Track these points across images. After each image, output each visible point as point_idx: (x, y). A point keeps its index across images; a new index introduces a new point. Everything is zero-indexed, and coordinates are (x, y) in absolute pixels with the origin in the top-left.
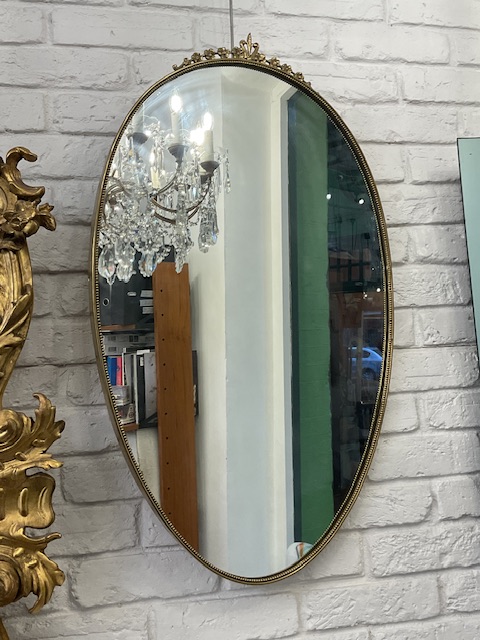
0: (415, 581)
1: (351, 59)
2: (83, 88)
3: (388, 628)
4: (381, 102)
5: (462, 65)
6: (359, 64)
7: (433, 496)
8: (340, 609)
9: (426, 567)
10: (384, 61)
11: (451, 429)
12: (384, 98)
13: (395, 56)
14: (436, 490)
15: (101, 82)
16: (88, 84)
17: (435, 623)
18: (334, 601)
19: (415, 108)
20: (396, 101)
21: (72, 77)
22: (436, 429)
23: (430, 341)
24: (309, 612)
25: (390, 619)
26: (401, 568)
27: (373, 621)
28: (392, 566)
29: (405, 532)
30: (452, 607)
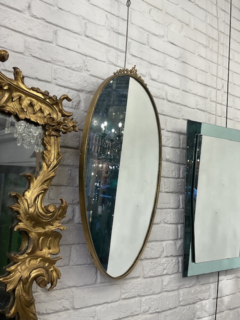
0: (155, 279)
1: (153, 80)
2: (66, 67)
3: (146, 297)
4: (160, 98)
5: (183, 90)
6: (155, 82)
7: (163, 248)
8: (133, 290)
9: (159, 274)
10: (162, 83)
11: (170, 224)
12: (161, 97)
13: (166, 82)
14: (164, 246)
15: (73, 66)
16: (68, 66)
17: (159, 295)
18: (132, 287)
19: (170, 103)
20: (164, 99)
21: (63, 62)
22: (166, 223)
23: (167, 190)
24: (124, 291)
25: (147, 294)
26: (152, 275)
27: (142, 295)
28: (149, 274)
29: (154, 261)
30: (165, 289)
